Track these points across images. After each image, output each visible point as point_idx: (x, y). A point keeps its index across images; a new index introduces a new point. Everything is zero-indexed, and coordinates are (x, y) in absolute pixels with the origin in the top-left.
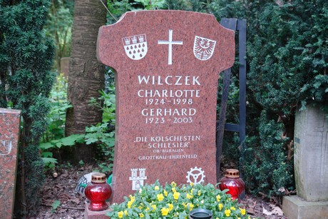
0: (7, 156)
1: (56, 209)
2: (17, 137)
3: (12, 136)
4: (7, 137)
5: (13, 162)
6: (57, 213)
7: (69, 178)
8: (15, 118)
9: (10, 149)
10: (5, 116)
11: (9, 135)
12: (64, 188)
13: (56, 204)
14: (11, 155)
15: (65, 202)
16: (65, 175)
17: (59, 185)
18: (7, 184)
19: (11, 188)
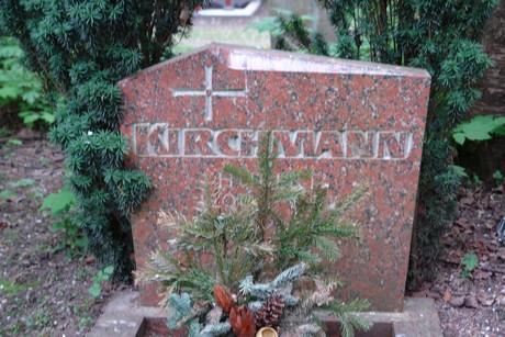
0: (403, 162)
1: (472, 272)
2: (423, 124)
3: (413, 123)
4: (404, 124)
5: (414, 174)
6: (472, 280)
7: (477, 208)
8: (422, 87)
9: (408, 150)
10: (403, 82)
11: (408, 122)
12: (472, 228)
13: (471, 261)
14: (411, 160)
15: (485, 258)
16: (469, 201)
17: (461, 221)
18: (399, 217)
19: (407, 225)
